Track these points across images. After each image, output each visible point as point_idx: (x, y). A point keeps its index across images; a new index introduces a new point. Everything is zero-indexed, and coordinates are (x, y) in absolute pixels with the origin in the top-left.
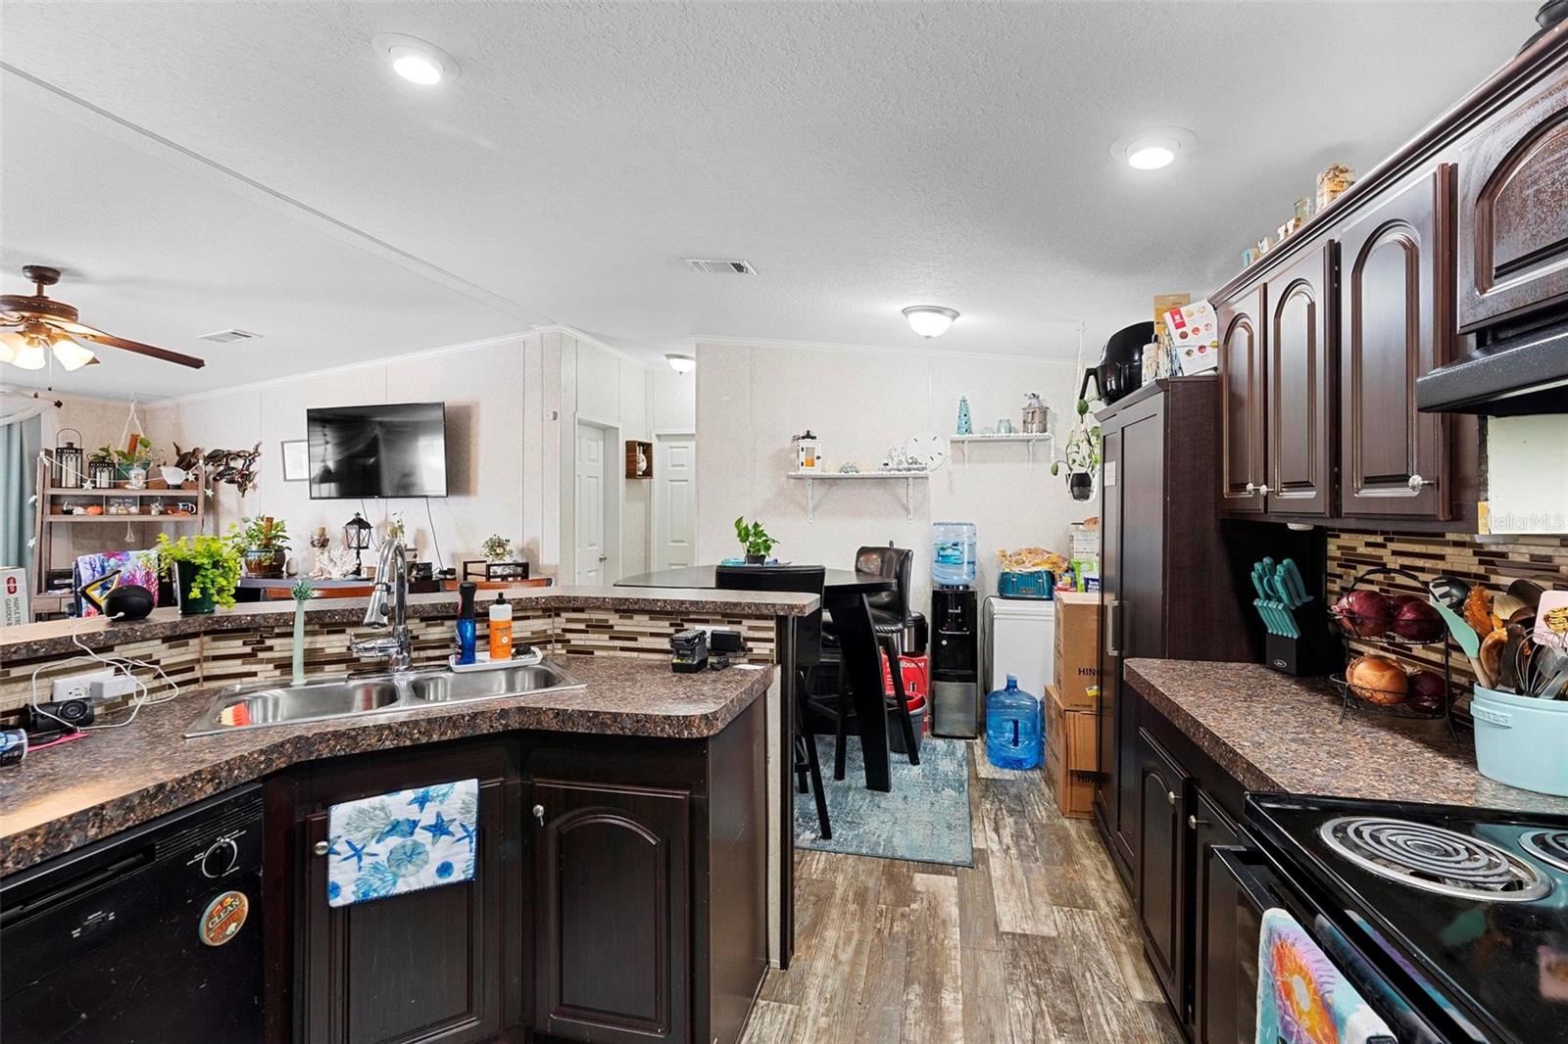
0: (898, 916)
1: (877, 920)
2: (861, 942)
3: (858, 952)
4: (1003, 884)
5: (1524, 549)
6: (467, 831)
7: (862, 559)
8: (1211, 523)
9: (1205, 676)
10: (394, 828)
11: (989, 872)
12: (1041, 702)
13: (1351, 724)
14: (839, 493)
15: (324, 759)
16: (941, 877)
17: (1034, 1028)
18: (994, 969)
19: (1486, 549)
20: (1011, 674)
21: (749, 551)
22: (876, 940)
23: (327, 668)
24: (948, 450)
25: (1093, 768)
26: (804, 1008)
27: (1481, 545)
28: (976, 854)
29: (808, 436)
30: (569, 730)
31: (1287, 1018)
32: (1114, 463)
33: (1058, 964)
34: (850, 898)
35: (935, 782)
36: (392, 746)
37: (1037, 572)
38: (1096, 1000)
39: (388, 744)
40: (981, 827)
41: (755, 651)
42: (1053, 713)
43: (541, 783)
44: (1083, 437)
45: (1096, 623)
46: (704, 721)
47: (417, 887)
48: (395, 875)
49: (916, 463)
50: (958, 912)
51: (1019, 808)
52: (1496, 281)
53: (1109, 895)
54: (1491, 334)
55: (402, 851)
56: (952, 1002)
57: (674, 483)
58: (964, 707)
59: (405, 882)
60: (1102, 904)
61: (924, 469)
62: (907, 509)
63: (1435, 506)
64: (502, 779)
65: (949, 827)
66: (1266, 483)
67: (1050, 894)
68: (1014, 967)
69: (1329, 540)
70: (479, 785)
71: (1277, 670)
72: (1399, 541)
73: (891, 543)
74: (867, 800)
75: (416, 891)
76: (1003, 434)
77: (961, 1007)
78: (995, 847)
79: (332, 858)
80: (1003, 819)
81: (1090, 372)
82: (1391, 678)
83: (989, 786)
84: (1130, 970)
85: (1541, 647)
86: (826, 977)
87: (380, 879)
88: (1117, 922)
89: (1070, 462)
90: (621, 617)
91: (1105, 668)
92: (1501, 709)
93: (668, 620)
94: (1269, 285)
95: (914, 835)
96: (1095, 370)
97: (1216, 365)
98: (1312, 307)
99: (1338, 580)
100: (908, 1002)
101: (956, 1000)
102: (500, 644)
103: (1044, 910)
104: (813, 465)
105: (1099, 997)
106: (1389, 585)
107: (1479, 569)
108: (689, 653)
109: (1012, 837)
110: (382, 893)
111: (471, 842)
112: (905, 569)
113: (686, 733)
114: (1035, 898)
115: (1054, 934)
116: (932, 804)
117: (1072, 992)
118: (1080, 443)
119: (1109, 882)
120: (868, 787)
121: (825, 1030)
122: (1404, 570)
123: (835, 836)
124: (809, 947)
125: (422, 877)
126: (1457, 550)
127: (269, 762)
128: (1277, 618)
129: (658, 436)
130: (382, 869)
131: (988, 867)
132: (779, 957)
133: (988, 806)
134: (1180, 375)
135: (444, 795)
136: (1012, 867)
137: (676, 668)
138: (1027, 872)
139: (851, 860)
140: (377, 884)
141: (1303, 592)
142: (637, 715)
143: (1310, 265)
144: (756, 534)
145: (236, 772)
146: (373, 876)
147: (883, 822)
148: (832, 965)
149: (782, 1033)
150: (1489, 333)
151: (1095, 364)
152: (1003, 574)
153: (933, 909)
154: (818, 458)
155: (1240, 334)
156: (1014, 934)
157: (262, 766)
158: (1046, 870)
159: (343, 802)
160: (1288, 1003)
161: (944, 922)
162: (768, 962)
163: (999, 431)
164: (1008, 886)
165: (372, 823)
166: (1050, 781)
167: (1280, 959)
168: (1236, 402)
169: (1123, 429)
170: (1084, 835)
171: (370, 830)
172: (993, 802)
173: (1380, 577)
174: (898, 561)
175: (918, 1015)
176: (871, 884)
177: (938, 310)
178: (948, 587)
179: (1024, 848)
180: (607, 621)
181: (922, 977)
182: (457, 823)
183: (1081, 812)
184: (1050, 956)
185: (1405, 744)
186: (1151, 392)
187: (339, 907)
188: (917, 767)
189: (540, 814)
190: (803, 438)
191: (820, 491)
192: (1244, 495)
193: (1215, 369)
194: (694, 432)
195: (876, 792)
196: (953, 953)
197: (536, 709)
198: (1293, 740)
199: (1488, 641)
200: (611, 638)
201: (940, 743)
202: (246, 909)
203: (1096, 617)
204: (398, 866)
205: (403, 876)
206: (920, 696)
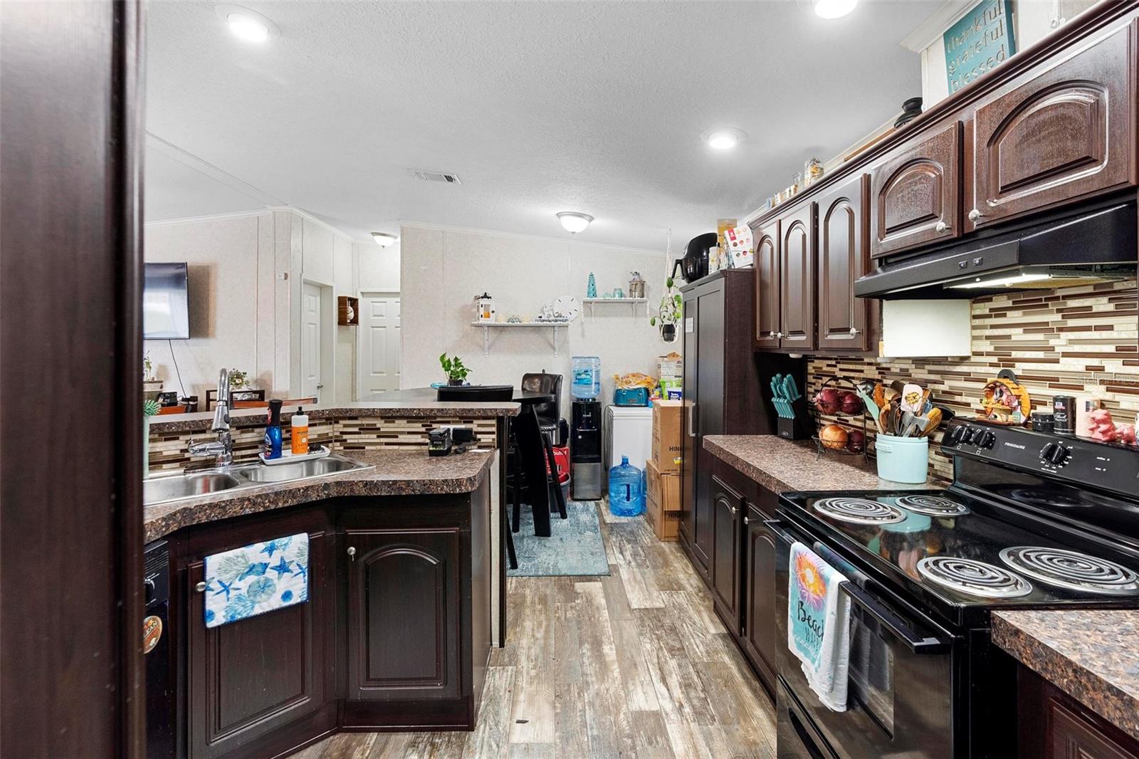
0: (569, 608)
1: (556, 612)
2: (548, 626)
3: (547, 631)
4: (630, 582)
5: (897, 366)
6: (301, 568)
7: (526, 382)
8: (750, 355)
9: (748, 442)
10: (251, 569)
11: (621, 577)
12: (643, 472)
13: (822, 461)
14: (506, 337)
15: (203, 523)
16: (592, 583)
17: (658, 656)
18: (631, 629)
19: (882, 366)
20: (625, 455)
21: (451, 377)
22: (558, 624)
23: (165, 466)
24: (581, 308)
25: (678, 508)
26: (520, 667)
27: (879, 364)
28: (611, 568)
29: (486, 296)
30: (375, 494)
31: (803, 591)
32: (692, 319)
33: (667, 622)
34: (536, 602)
35: (579, 528)
36: (250, 512)
37: (638, 389)
38: (690, 637)
39: (248, 511)
40: (612, 552)
41: (482, 441)
42: (653, 477)
43: (351, 532)
44: (671, 301)
45: (679, 418)
46: (469, 482)
47: (268, 609)
48: (253, 602)
49: (561, 316)
50: (604, 601)
51: (633, 539)
52: (886, 235)
53: (691, 581)
54: (886, 261)
55: (258, 585)
56: (609, 651)
57: (374, 329)
58: (592, 481)
59: (260, 606)
60: (688, 586)
61: (566, 320)
62: (554, 348)
63: (861, 344)
64: (323, 532)
65: (592, 554)
66: (780, 331)
67: (658, 585)
68: (643, 627)
69: (809, 363)
70: (309, 537)
71: (783, 437)
72: (843, 363)
73: (543, 371)
74: (537, 543)
75: (267, 612)
76: (617, 297)
77: (615, 652)
78: (622, 562)
79: (208, 594)
80: (624, 545)
81: (678, 262)
82: (841, 434)
83: (612, 528)
84: (706, 619)
85: (904, 412)
86: (529, 648)
87: (242, 606)
88: (697, 595)
89: (662, 317)
90: (386, 422)
91: (686, 445)
92: (888, 444)
93: (420, 422)
94: (782, 221)
95: (571, 561)
96: (681, 260)
97: (752, 262)
98: (804, 236)
99: (813, 386)
100: (583, 654)
101: (611, 649)
102: (300, 443)
103: (655, 594)
104: (489, 317)
105: (692, 635)
106: (838, 387)
107: (879, 377)
108: (441, 443)
109: (631, 555)
110: (244, 615)
111: (304, 576)
112: (557, 388)
113: (458, 490)
114: (649, 588)
115: (663, 606)
116: (580, 541)
117: (677, 634)
118: (668, 306)
119: (690, 574)
120: (536, 535)
121: (535, 677)
122: (846, 378)
123: (520, 566)
124: (515, 633)
125: (273, 602)
126: (869, 367)
127: (167, 526)
128: (784, 409)
129: (362, 293)
130: (244, 598)
131: (619, 574)
132: (498, 640)
133: (614, 539)
134: (733, 267)
135: (286, 545)
136: (634, 572)
137: (432, 453)
138: (643, 575)
139: (532, 580)
140: (240, 609)
141: (796, 393)
142: (424, 481)
143: (803, 213)
144: (456, 365)
145: (149, 533)
146: (237, 604)
147: (550, 555)
148: (532, 640)
149: (508, 682)
150: (884, 259)
151: (681, 257)
152: (617, 390)
153: (589, 601)
154: (493, 312)
155: (766, 246)
156: (640, 609)
157: (164, 529)
158: (654, 572)
159: (213, 554)
160: (803, 584)
161: (598, 608)
162: (491, 645)
163: (614, 296)
164: (633, 583)
165: (236, 567)
166: (651, 521)
167: (800, 564)
168: (764, 285)
169: (698, 298)
170: (673, 549)
171: (234, 572)
172: (617, 537)
173: (833, 383)
174: (552, 382)
175: (590, 660)
176: (548, 592)
177: (580, 215)
178: (582, 400)
179: (639, 561)
180: (375, 425)
181: (589, 640)
182: (295, 563)
183: (671, 537)
184: (662, 618)
185: (847, 467)
186: (716, 277)
187: (212, 628)
188: (565, 520)
189: (352, 553)
190: (482, 298)
191: (492, 335)
192: (769, 338)
193: (752, 265)
194: (399, 291)
195: (542, 538)
196: (606, 624)
197: (349, 482)
198: (797, 469)
199: (883, 411)
200: (378, 437)
201: (579, 505)
202: (161, 628)
203: (679, 415)
204: (255, 596)
205: (258, 602)
206: (565, 474)
